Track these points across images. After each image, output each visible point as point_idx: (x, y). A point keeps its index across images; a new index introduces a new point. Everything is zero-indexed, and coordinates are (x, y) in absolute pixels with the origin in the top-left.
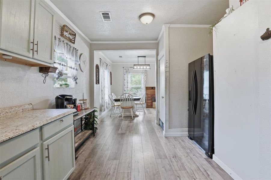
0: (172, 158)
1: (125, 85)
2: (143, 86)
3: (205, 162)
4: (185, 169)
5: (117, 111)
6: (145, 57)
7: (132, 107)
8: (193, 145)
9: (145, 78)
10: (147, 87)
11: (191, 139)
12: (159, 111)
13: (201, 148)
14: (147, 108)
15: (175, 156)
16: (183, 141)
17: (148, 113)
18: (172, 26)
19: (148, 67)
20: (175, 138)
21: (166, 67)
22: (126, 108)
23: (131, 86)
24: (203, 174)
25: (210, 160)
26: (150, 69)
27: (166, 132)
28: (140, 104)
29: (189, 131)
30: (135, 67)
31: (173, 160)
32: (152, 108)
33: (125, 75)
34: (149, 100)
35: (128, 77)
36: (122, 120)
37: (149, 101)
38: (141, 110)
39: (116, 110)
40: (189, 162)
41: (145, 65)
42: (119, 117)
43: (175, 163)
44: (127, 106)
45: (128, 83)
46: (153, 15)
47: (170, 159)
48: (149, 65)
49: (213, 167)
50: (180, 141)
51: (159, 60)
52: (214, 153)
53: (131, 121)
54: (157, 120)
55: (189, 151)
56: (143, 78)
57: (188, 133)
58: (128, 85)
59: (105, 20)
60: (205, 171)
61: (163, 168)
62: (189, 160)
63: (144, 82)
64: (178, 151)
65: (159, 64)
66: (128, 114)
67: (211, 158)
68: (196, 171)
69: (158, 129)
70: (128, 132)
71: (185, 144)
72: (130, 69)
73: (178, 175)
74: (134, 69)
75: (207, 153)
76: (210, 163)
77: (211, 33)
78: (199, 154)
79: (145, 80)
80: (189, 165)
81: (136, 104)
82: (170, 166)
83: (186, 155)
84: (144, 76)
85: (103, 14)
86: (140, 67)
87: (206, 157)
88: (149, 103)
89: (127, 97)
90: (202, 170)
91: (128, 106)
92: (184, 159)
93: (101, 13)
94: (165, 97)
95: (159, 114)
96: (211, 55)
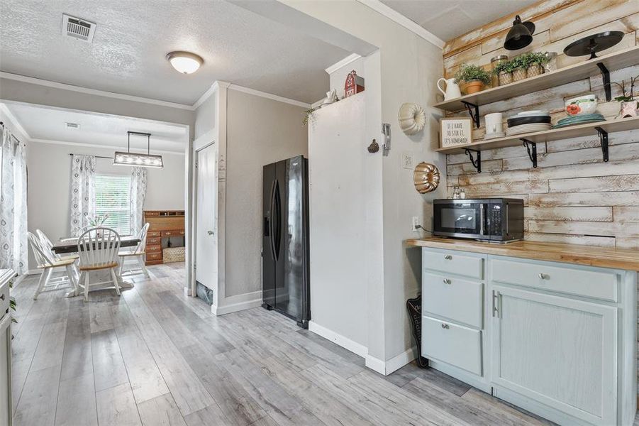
0: (245, 347)
1: (76, 206)
2: (135, 209)
3: (299, 337)
4: (271, 355)
5: (57, 283)
6: (149, 135)
7: (115, 266)
8: (274, 318)
9: (140, 187)
10: (149, 212)
11: (269, 308)
12: (195, 265)
13: (288, 318)
14: (147, 264)
15: (249, 342)
16: (255, 315)
17: (158, 277)
18: (234, 87)
19: (157, 162)
20: (238, 313)
21: (219, 170)
22: (97, 269)
23: (98, 209)
24: (300, 352)
25: (305, 331)
26: (162, 166)
27: (219, 305)
28: (135, 255)
29: (265, 295)
30: (120, 159)
31: (247, 347)
32: (161, 263)
33: (77, 176)
34: (154, 244)
35: (87, 184)
36: (83, 303)
37: (153, 248)
38: (134, 272)
39: (51, 281)
40: (275, 343)
41: (149, 155)
42: (69, 297)
43: (252, 352)
44: (100, 264)
45: (86, 199)
46: (201, 60)
47: (242, 348)
48: (161, 157)
49: (311, 339)
50: (250, 316)
51: (197, 152)
52: (310, 319)
53: (116, 300)
54: (190, 287)
55: (270, 328)
56: (135, 188)
57: (262, 299)
58: (87, 206)
59: (69, 34)
60: (302, 347)
61: (233, 364)
62: (275, 341)
63: (138, 197)
64: (251, 332)
65: (197, 161)
66: (99, 285)
67: (306, 327)
68: (288, 351)
69: (196, 305)
70: (121, 325)
71: (259, 319)
72: (93, 160)
73: (263, 366)
74: (115, 163)
75: (299, 324)
76: (305, 335)
77: (305, 122)
78: (287, 328)
79: (143, 192)
80: (275, 347)
81: (124, 256)
82: (245, 357)
83: (267, 335)
84: (139, 183)
85: (70, 20)
86: (135, 159)
87: (299, 329)
88: (153, 251)
89: (94, 240)
90: (296, 347)
91: (104, 263)
92: (265, 342)
93: (66, 18)
94: (216, 233)
95: (195, 271)
96: (305, 157)
